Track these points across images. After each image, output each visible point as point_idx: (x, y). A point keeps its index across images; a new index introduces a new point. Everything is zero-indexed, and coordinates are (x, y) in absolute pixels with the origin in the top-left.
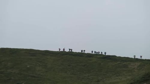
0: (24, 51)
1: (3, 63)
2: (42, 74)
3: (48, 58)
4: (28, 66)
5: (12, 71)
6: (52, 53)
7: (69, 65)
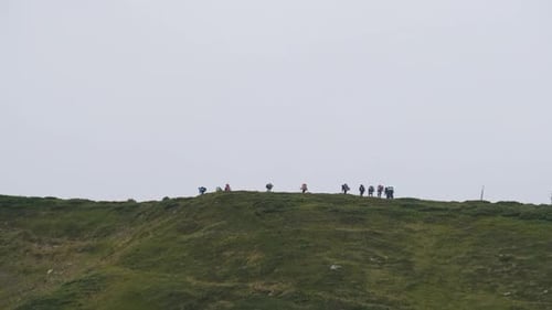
0: (315, 205)
1: (227, 254)
2: (392, 297)
3: (415, 232)
4: (333, 267)
5: (265, 288)
6: (433, 209)
7: (505, 260)
